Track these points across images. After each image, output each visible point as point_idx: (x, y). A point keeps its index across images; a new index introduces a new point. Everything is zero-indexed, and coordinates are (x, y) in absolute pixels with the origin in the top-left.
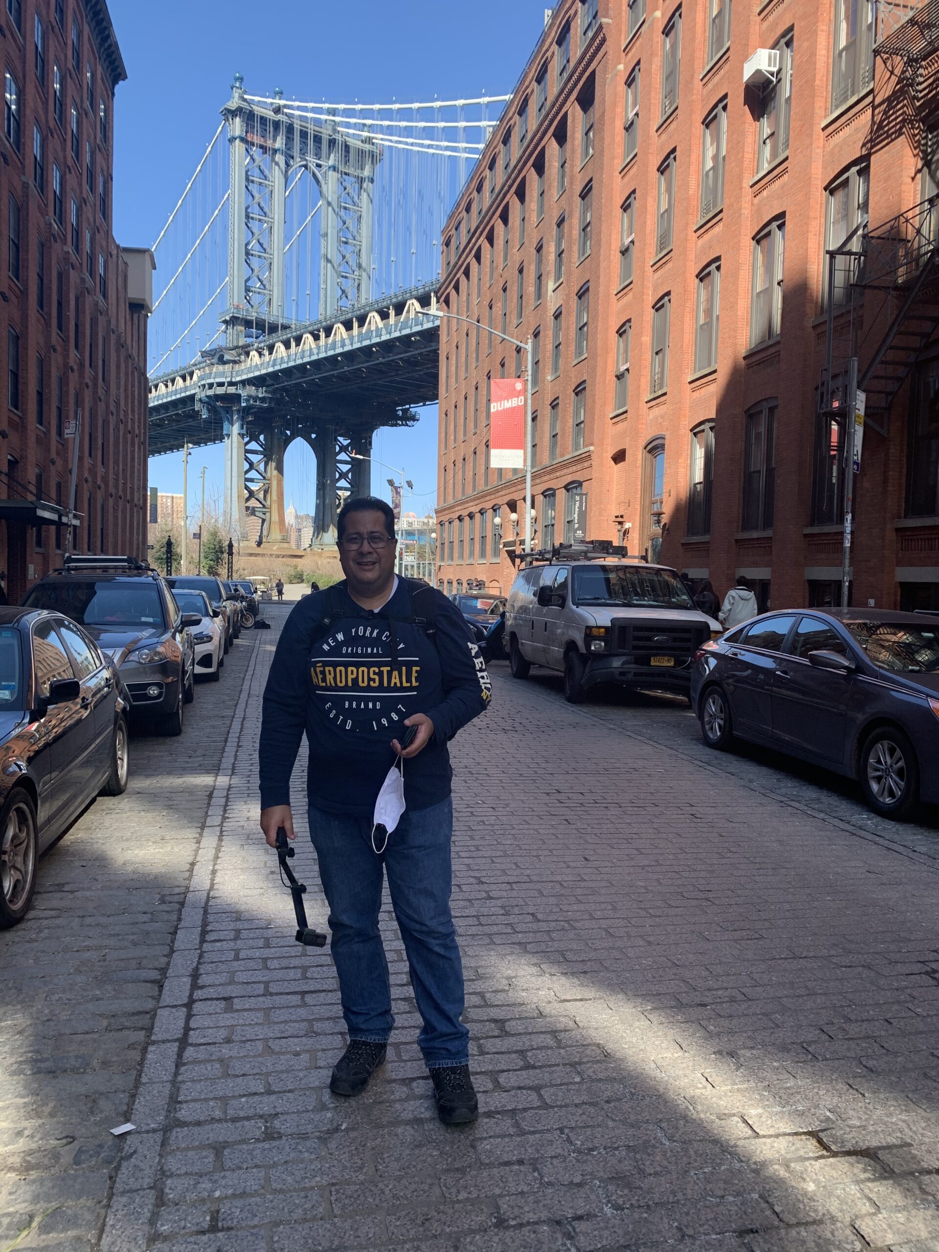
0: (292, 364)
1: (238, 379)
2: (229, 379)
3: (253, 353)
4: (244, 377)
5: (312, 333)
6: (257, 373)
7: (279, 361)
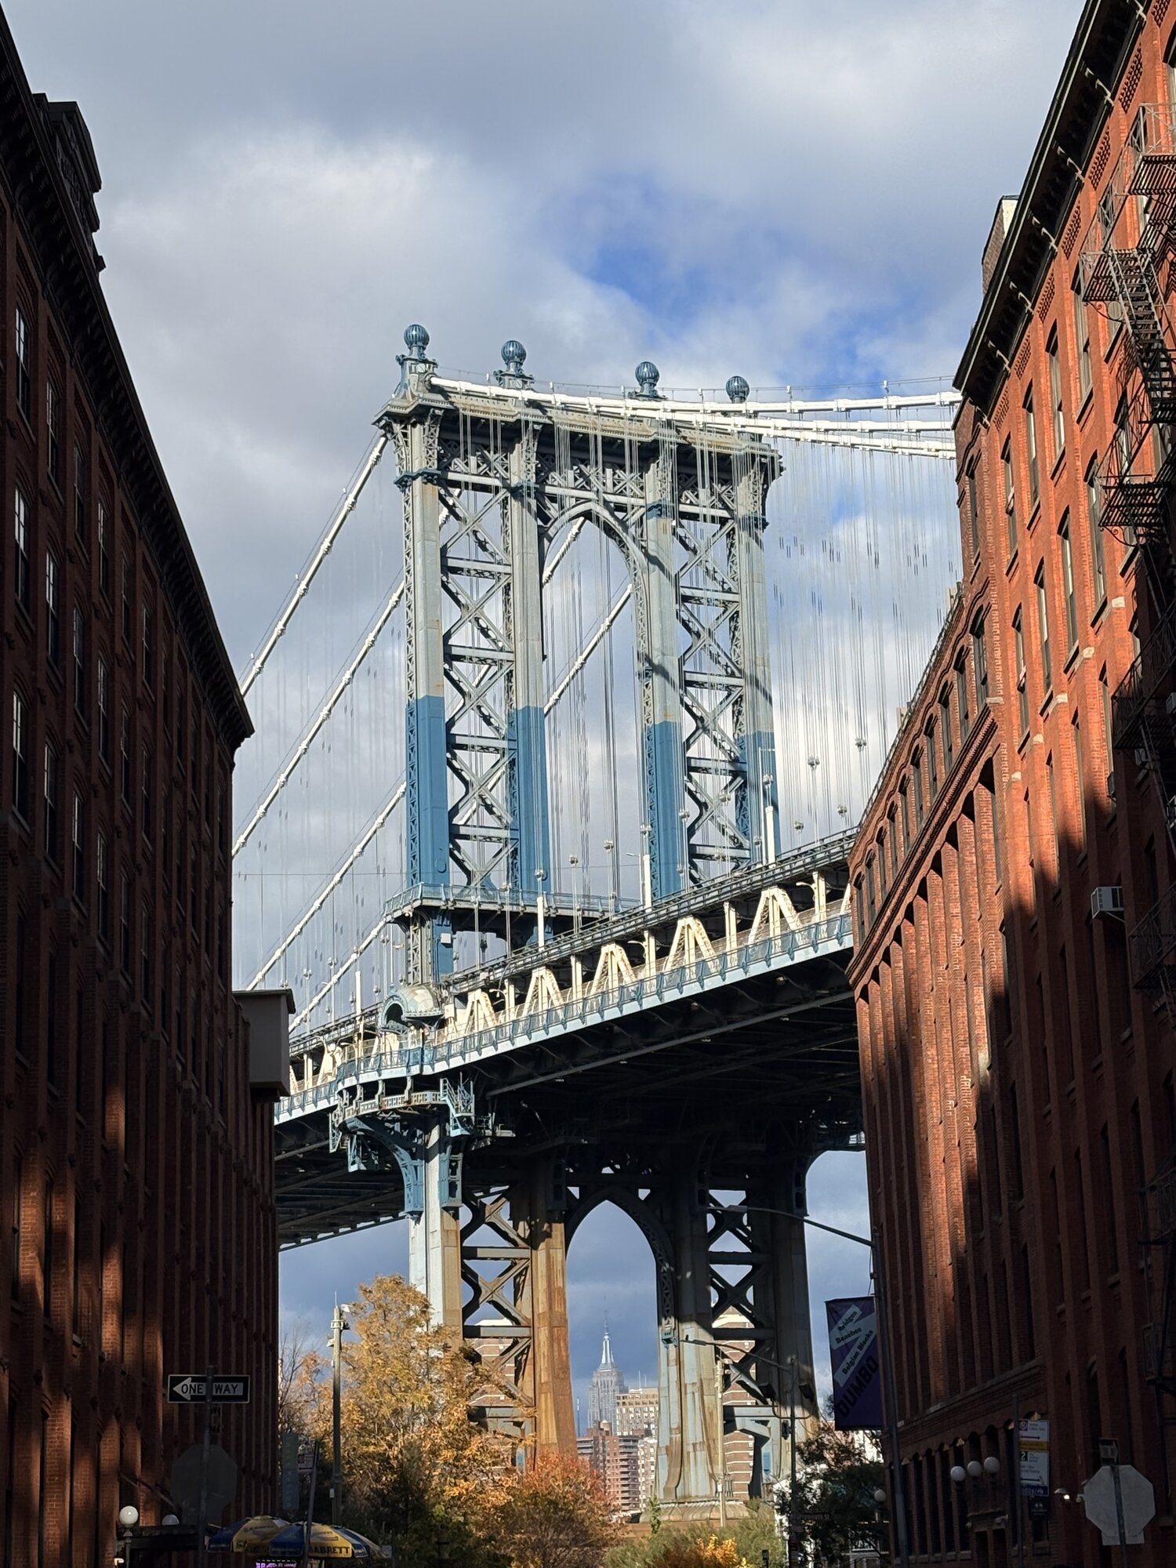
0: (574, 1026)
1: (441, 1067)
2: (415, 1070)
3: (478, 996)
4: (456, 1062)
5: (621, 942)
6: (489, 1052)
7: (542, 1021)
